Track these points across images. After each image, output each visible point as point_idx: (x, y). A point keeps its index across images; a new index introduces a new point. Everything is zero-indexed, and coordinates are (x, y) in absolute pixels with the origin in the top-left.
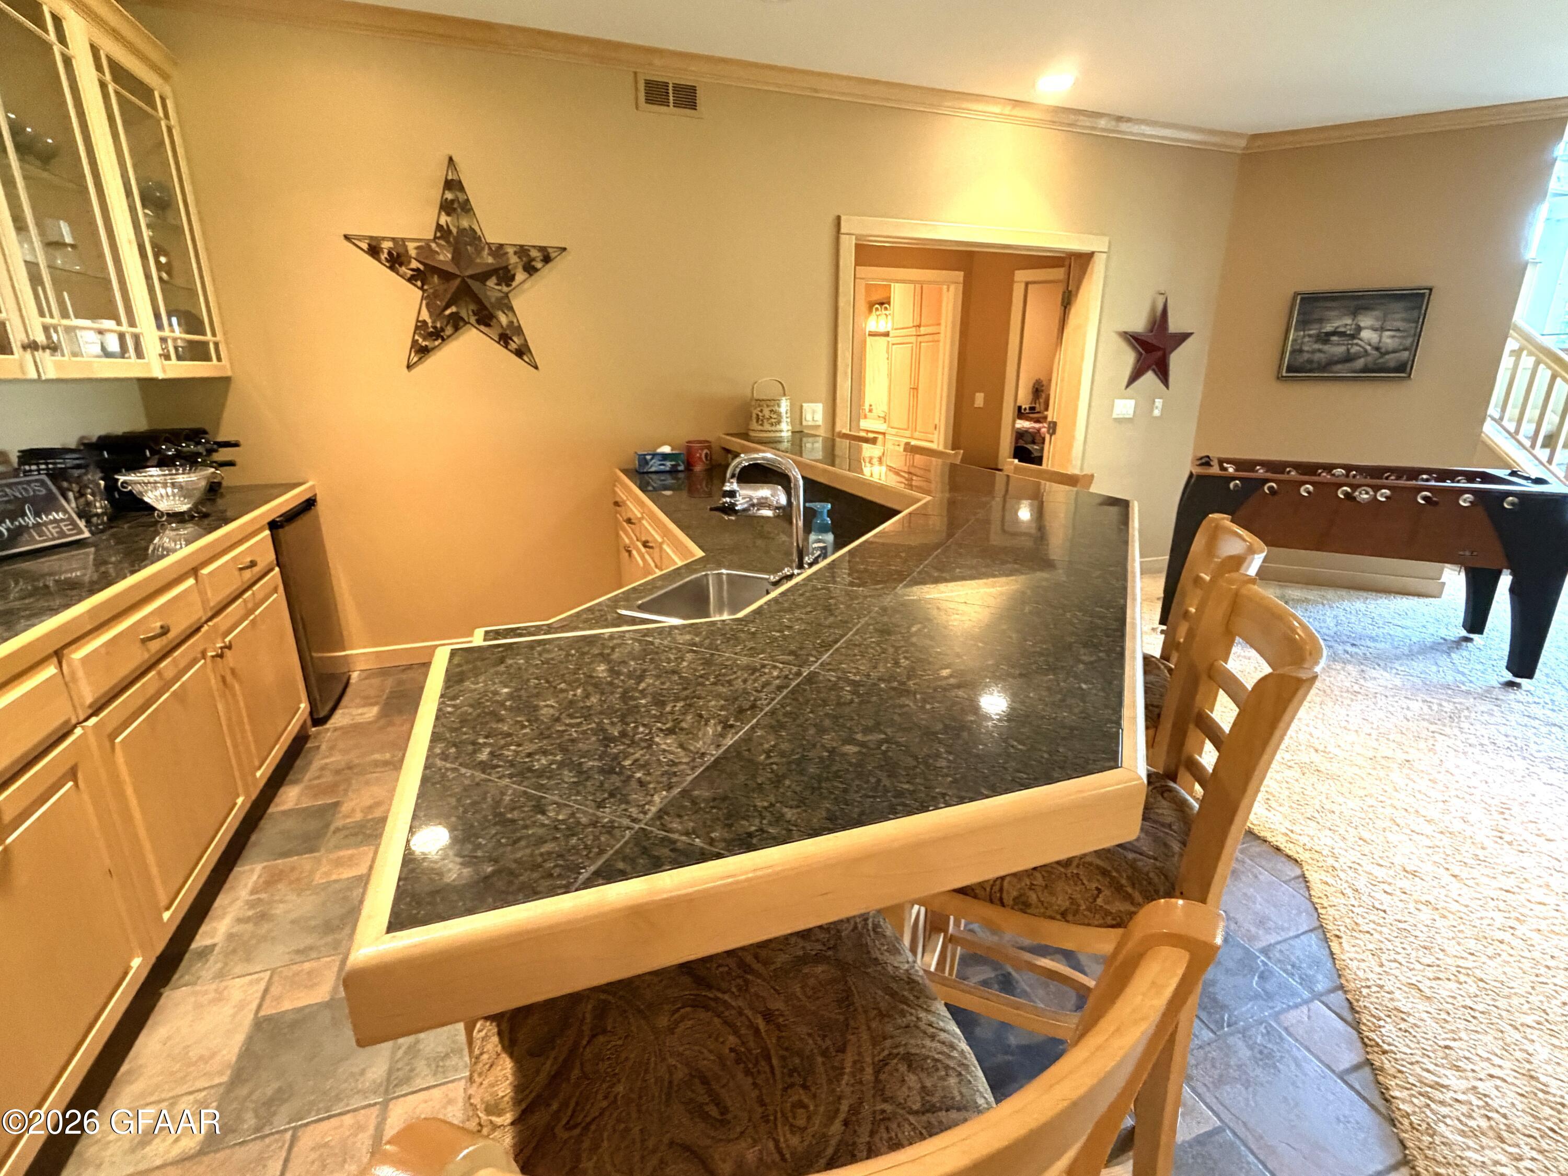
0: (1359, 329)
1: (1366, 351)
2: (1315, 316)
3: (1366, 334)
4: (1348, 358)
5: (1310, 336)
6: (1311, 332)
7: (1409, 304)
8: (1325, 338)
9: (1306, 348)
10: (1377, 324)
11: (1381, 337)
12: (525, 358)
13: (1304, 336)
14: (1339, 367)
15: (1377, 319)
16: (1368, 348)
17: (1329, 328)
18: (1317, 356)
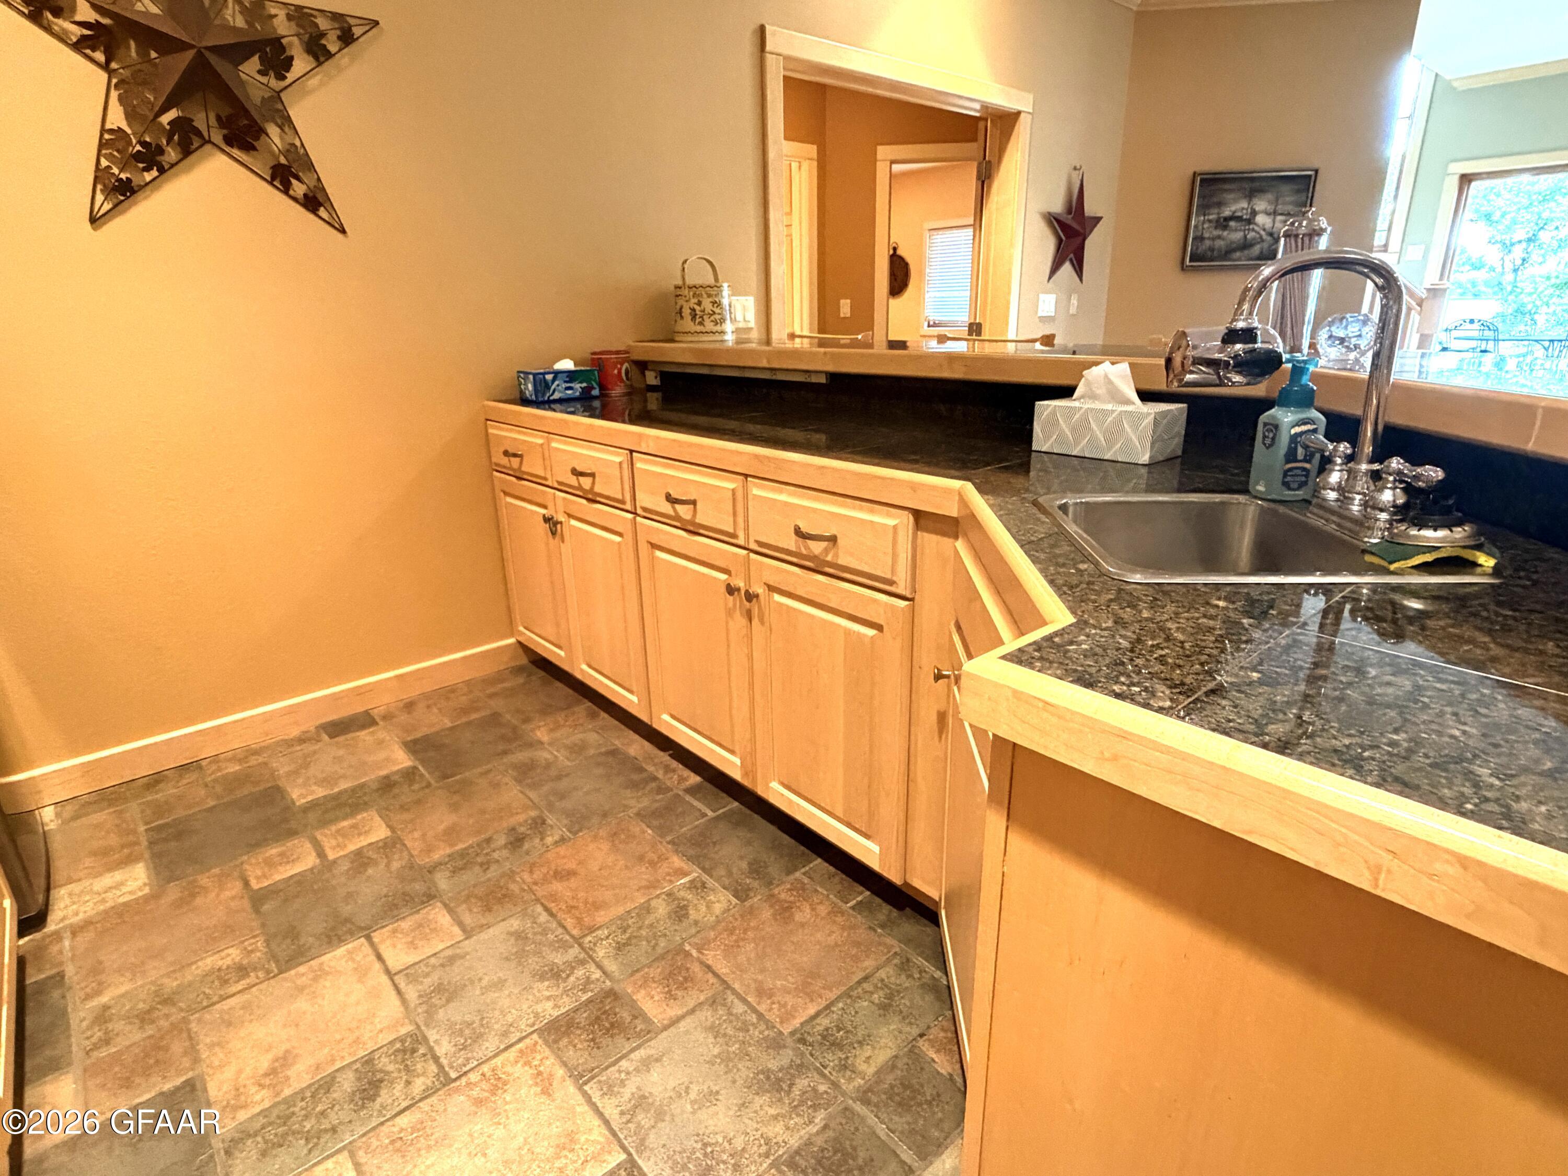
0: (1254, 213)
1: (1261, 237)
2: (1215, 200)
3: (1261, 219)
4: (1246, 245)
5: (1210, 221)
6: (1211, 217)
7: (1296, 187)
8: (1223, 223)
9: (1206, 235)
10: (1270, 208)
11: (1274, 222)
12: (322, 212)
13: (1204, 222)
14: (1238, 254)
15: (1269, 202)
16: (1263, 233)
17: (1227, 213)
18: (1219, 243)
